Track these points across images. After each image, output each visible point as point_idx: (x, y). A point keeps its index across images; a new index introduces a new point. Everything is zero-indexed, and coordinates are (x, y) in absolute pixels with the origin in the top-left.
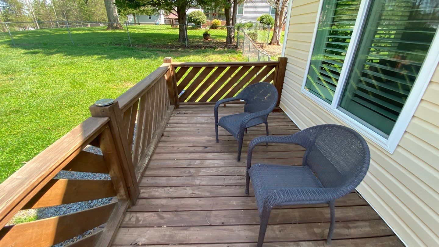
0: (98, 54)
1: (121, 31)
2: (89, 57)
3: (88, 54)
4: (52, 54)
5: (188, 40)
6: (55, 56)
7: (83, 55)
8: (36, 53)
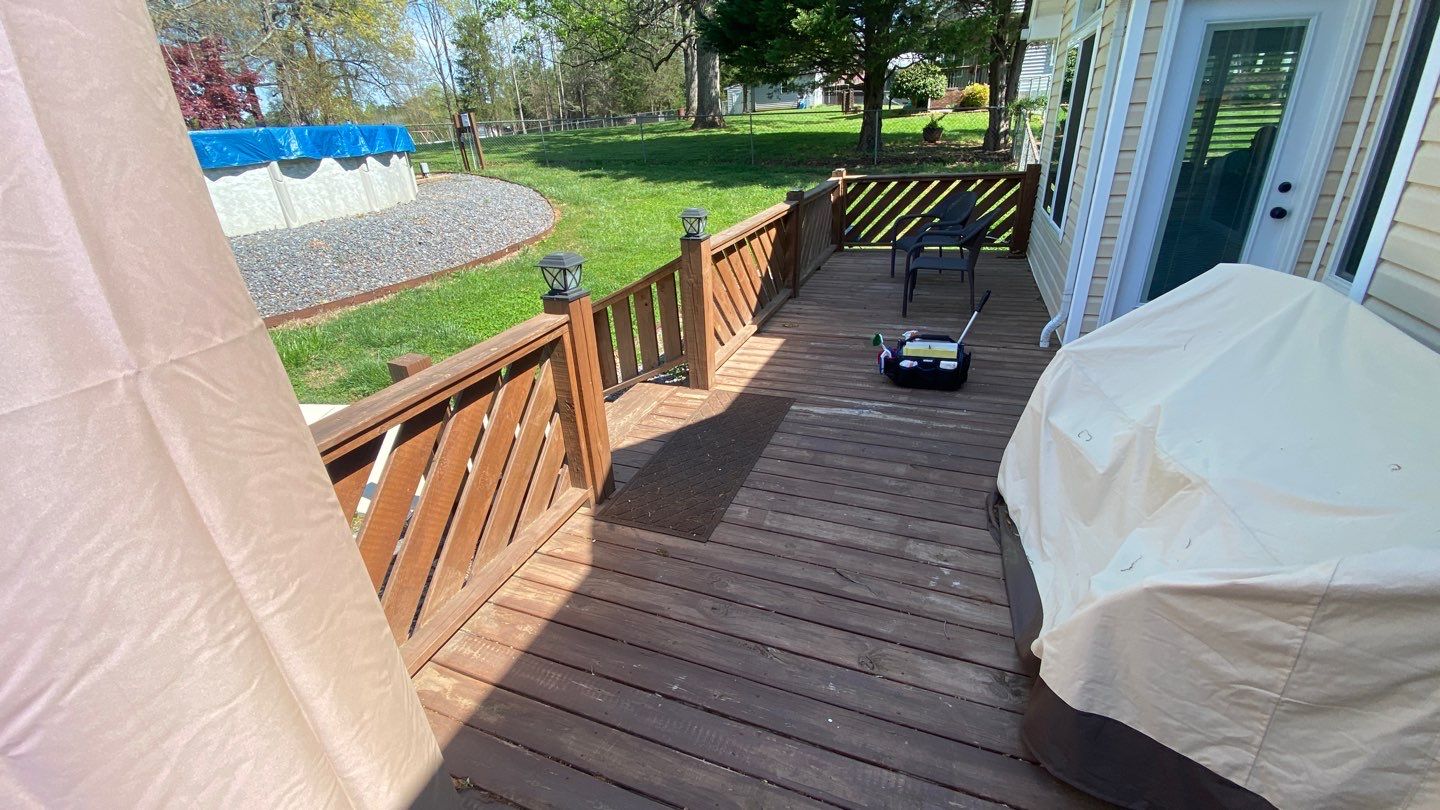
0: (696, 179)
1: (723, 132)
2: (685, 184)
3: (680, 179)
4: (624, 177)
5: (880, 144)
6: (630, 181)
7: (674, 180)
8: (599, 176)
